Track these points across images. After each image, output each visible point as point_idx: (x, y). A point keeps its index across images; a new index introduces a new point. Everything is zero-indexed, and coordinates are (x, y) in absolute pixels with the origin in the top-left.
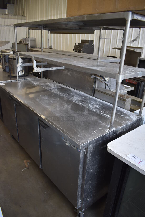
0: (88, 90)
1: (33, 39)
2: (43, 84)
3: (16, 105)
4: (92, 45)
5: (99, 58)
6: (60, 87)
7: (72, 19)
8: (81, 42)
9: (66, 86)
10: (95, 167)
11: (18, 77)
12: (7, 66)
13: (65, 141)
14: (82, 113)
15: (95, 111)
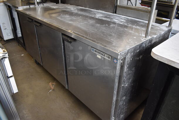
0: (109, 8)
2: (62, 7)
3: (36, 26)
6: (79, 9)
10: (130, 81)
13: (97, 53)
14: (109, 26)
15: (122, 24)
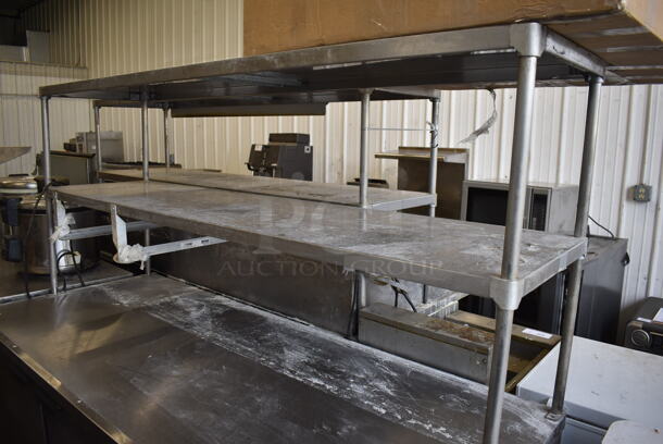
0: (332, 317)
1: (113, 136)
2: (154, 302)
4: (306, 147)
5: (365, 199)
6: (220, 311)
7: (273, 62)
8: (270, 140)
9: (244, 300)
11: (54, 281)
12: (14, 239)
14: (334, 433)
15: (384, 411)
